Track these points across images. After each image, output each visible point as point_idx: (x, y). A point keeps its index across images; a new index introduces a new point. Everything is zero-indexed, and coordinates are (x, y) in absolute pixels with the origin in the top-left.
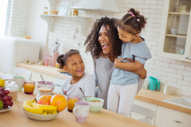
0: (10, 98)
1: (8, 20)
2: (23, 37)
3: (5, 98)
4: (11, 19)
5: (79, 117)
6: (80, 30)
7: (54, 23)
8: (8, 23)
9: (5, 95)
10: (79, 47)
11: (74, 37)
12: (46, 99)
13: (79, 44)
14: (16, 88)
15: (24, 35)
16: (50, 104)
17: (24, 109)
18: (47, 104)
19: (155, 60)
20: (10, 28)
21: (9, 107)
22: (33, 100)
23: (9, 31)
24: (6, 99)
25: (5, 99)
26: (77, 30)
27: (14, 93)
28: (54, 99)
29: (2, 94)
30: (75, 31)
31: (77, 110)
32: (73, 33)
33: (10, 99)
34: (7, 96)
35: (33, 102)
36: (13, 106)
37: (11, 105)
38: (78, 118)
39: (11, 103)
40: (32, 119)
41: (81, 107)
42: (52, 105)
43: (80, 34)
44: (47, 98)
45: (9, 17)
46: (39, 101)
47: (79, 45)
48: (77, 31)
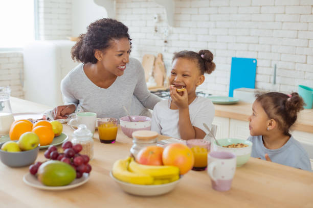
0: (86, 159)
1: (38, 13)
2: (68, 39)
3: (77, 159)
4: (42, 10)
5: (219, 181)
6: (165, 17)
7: (118, 9)
8: (39, 19)
9: (76, 155)
10: (165, 46)
11: (156, 31)
12: (153, 153)
13: (166, 42)
14: (90, 136)
15: (68, 35)
16: (162, 164)
17: (117, 178)
18: (158, 162)
19: (307, 56)
20: (42, 27)
21: (85, 175)
22: (128, 158)
23: (42, 32)
24: (79, 161)
25: (77, 163)
26: (159, 17)
27: (87, 146)
28: (170, 154)
29: (71, 154)
30: (156, 20)
31: (215, 169)
32: (153, 23)
33: (86, 161)
34: (80, 155)
35: (130, 161)
36: (92, 172)
37: (88, 170)
38: (217, 184)
39: (88, 168)
40: (134, 196)
41: (223, 163)
42: (168, 164)
43: (165, 24)
44: (155, 151)
45: (38, 7)
46: (141, 158)
47: (166, 44)
48: (160, 20)
